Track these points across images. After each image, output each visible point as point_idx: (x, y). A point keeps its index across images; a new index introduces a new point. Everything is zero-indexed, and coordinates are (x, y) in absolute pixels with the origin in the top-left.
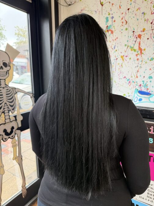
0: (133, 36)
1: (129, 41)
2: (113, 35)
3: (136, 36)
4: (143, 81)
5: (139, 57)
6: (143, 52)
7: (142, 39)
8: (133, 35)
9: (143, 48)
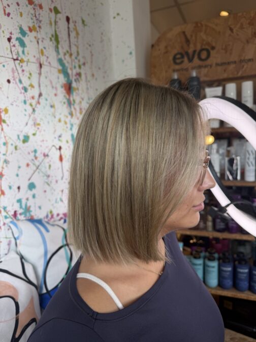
4: (19, 201)
6: (3, 116)
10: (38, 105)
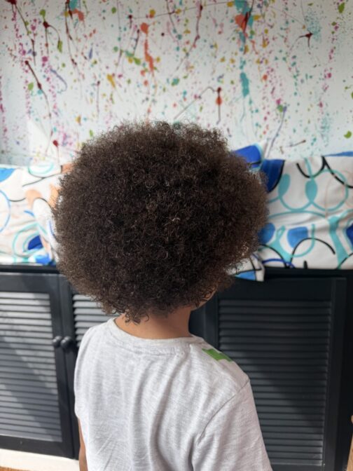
0: (131, 27)
1: (122, 40)
2: (84, 24)
3: (136, 26)
5: (148, 76)
6: (155, 64)
7: (149, 34)
8: (129, 25)
9: (154, 55)
10: (193, 49)
